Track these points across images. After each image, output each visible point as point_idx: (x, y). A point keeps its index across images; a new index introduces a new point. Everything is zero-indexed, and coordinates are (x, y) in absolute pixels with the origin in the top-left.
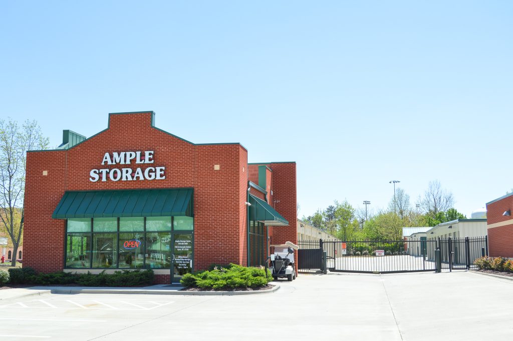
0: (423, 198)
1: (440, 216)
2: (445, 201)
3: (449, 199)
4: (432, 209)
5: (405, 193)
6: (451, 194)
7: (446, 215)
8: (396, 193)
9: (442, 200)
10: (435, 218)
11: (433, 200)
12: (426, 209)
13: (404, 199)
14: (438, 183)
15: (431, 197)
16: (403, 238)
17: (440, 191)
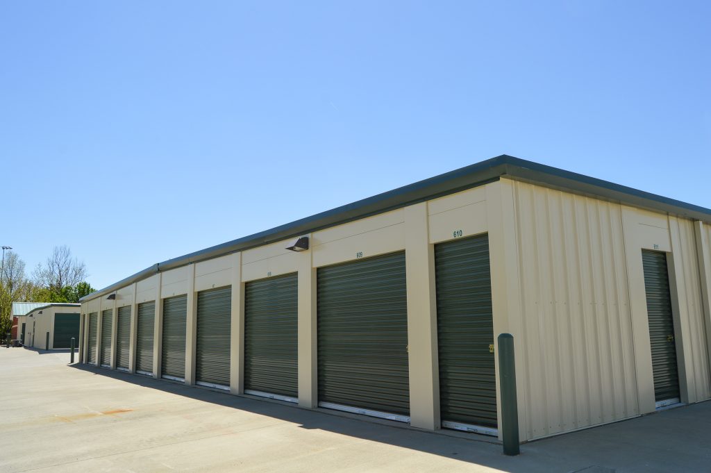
0: (45, 267)
1: (66, 291)
2: (74, 273)
3: (79, 272)
4: (55, 283)
5: (19, 259)
6: (83, 266)
7: (75, 291)
8: (6, 259)
9: (70, 272)
10: (59, 293)
11: (57, 271)
12: (47, 283)
13: (16, 266)
14: (67, 249)
15: (56, 266)
16: (12, 318)
17: (68, 261)
